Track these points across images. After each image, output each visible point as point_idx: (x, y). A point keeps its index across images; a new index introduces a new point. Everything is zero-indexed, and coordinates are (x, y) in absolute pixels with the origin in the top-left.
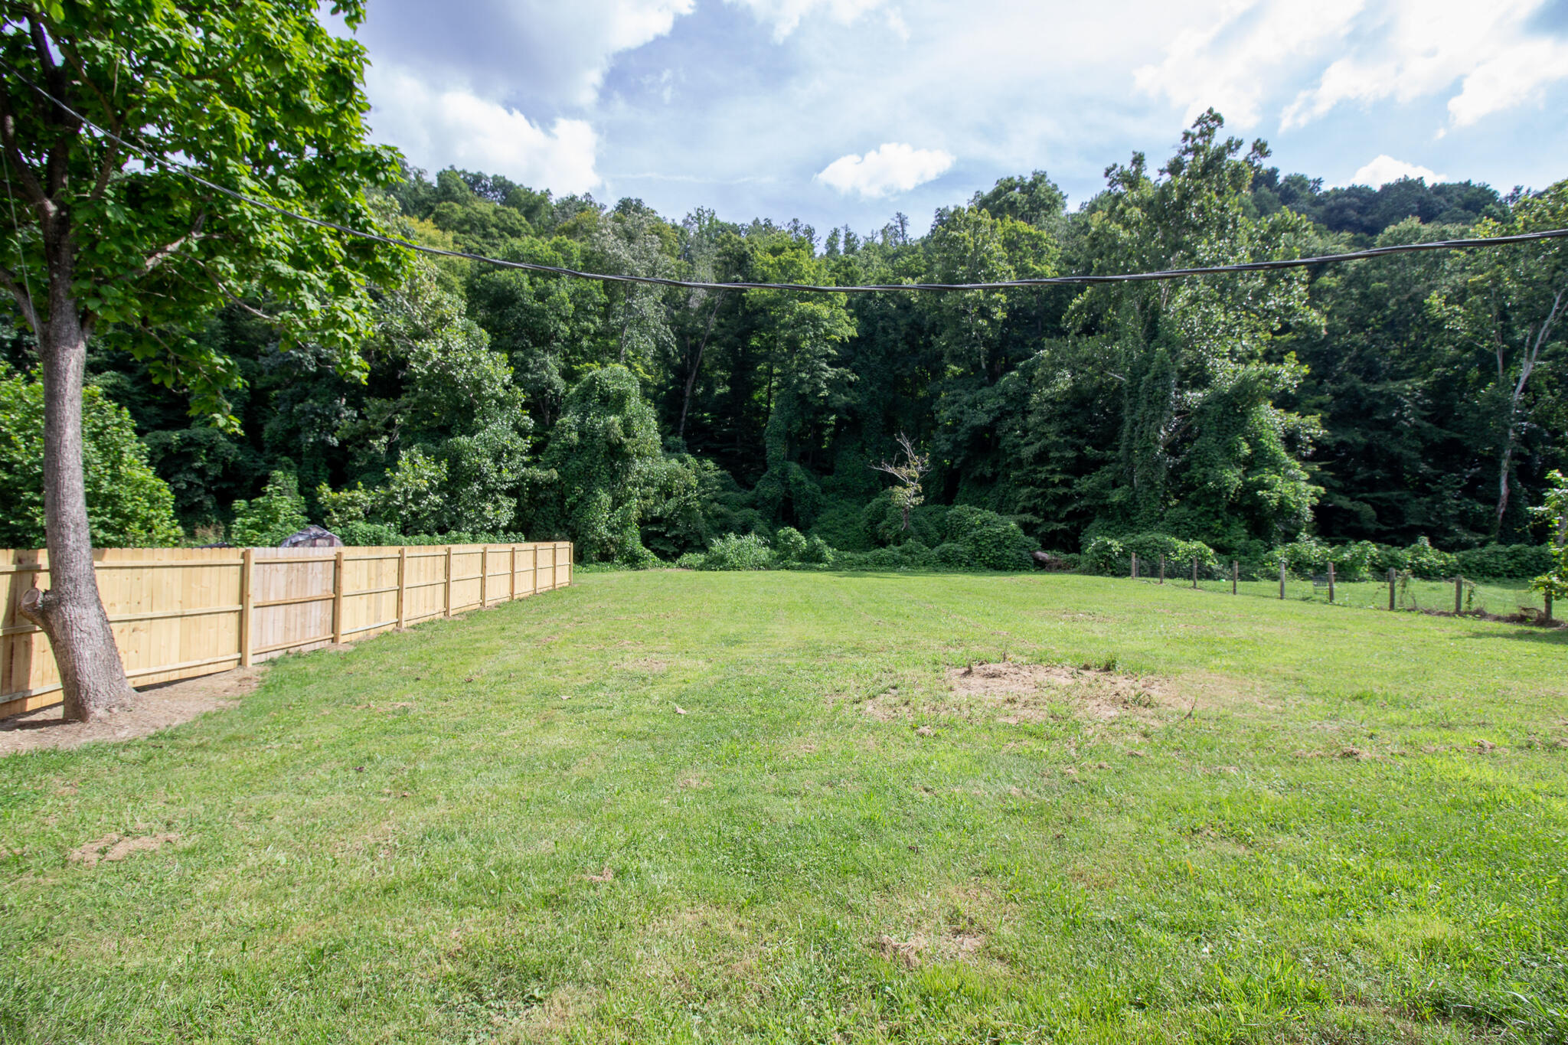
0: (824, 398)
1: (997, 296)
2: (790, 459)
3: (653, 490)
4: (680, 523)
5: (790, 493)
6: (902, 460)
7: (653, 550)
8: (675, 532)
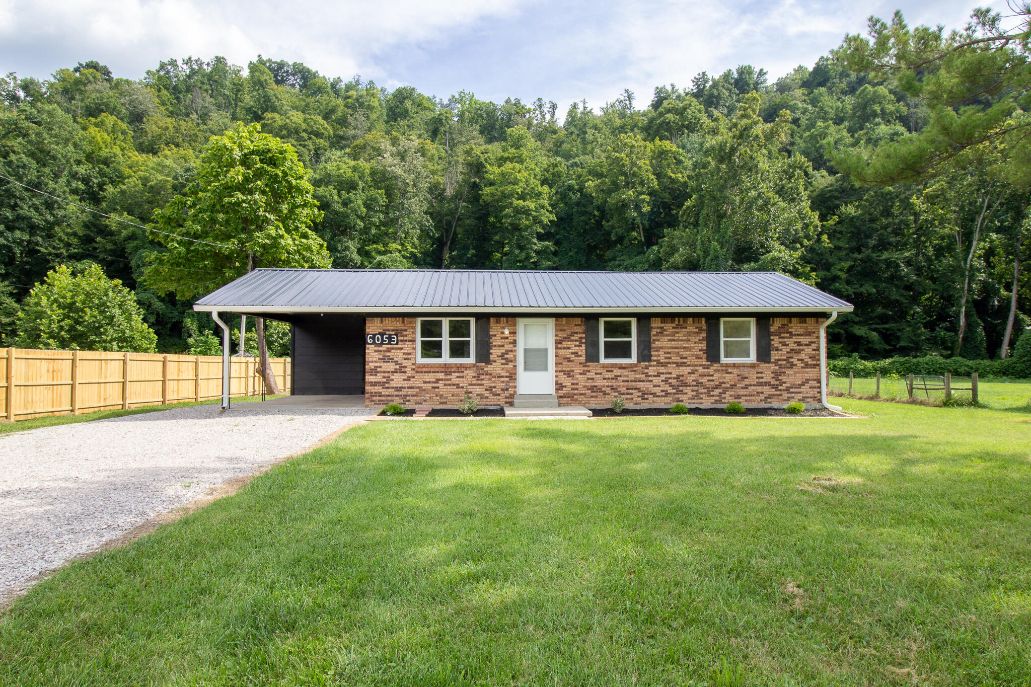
0: (534, 262)
1: (643, 197)
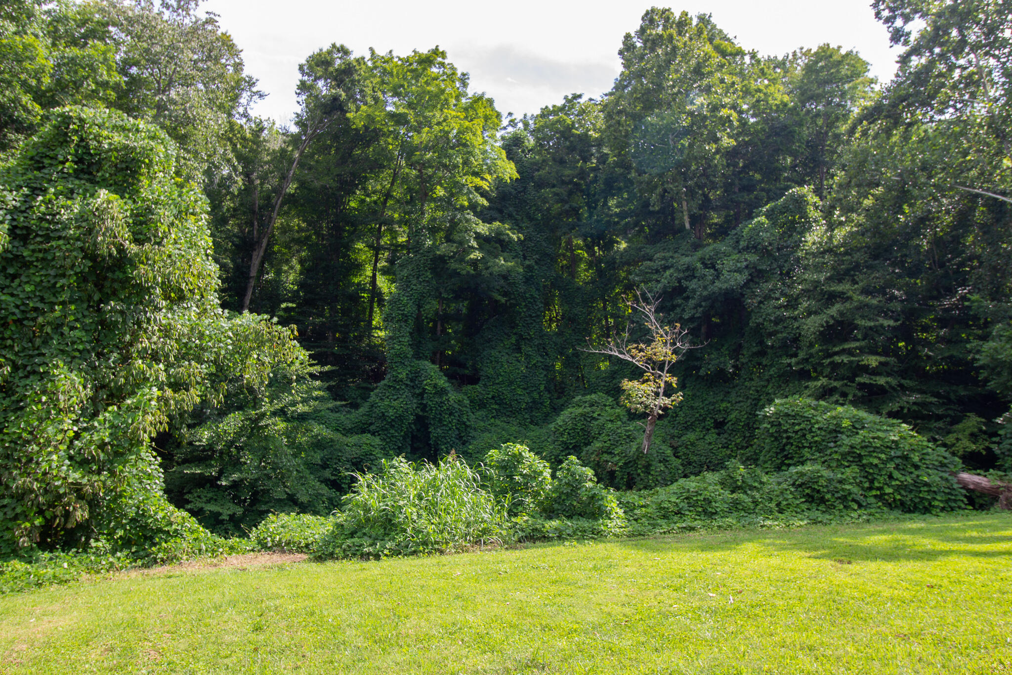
0: (474, 263)
2: (418, 356)
3: (199, 370)
4: (247, 458)
5: (424, 407)
6: (643, 336)
7: (193, 513)
8: (235, 476)
